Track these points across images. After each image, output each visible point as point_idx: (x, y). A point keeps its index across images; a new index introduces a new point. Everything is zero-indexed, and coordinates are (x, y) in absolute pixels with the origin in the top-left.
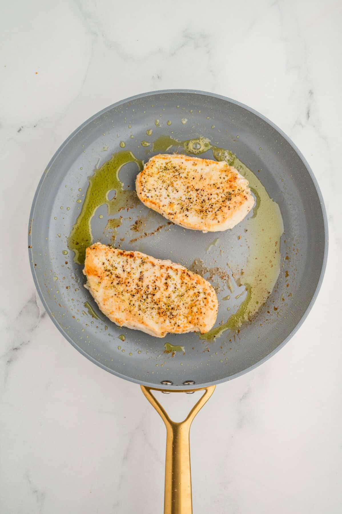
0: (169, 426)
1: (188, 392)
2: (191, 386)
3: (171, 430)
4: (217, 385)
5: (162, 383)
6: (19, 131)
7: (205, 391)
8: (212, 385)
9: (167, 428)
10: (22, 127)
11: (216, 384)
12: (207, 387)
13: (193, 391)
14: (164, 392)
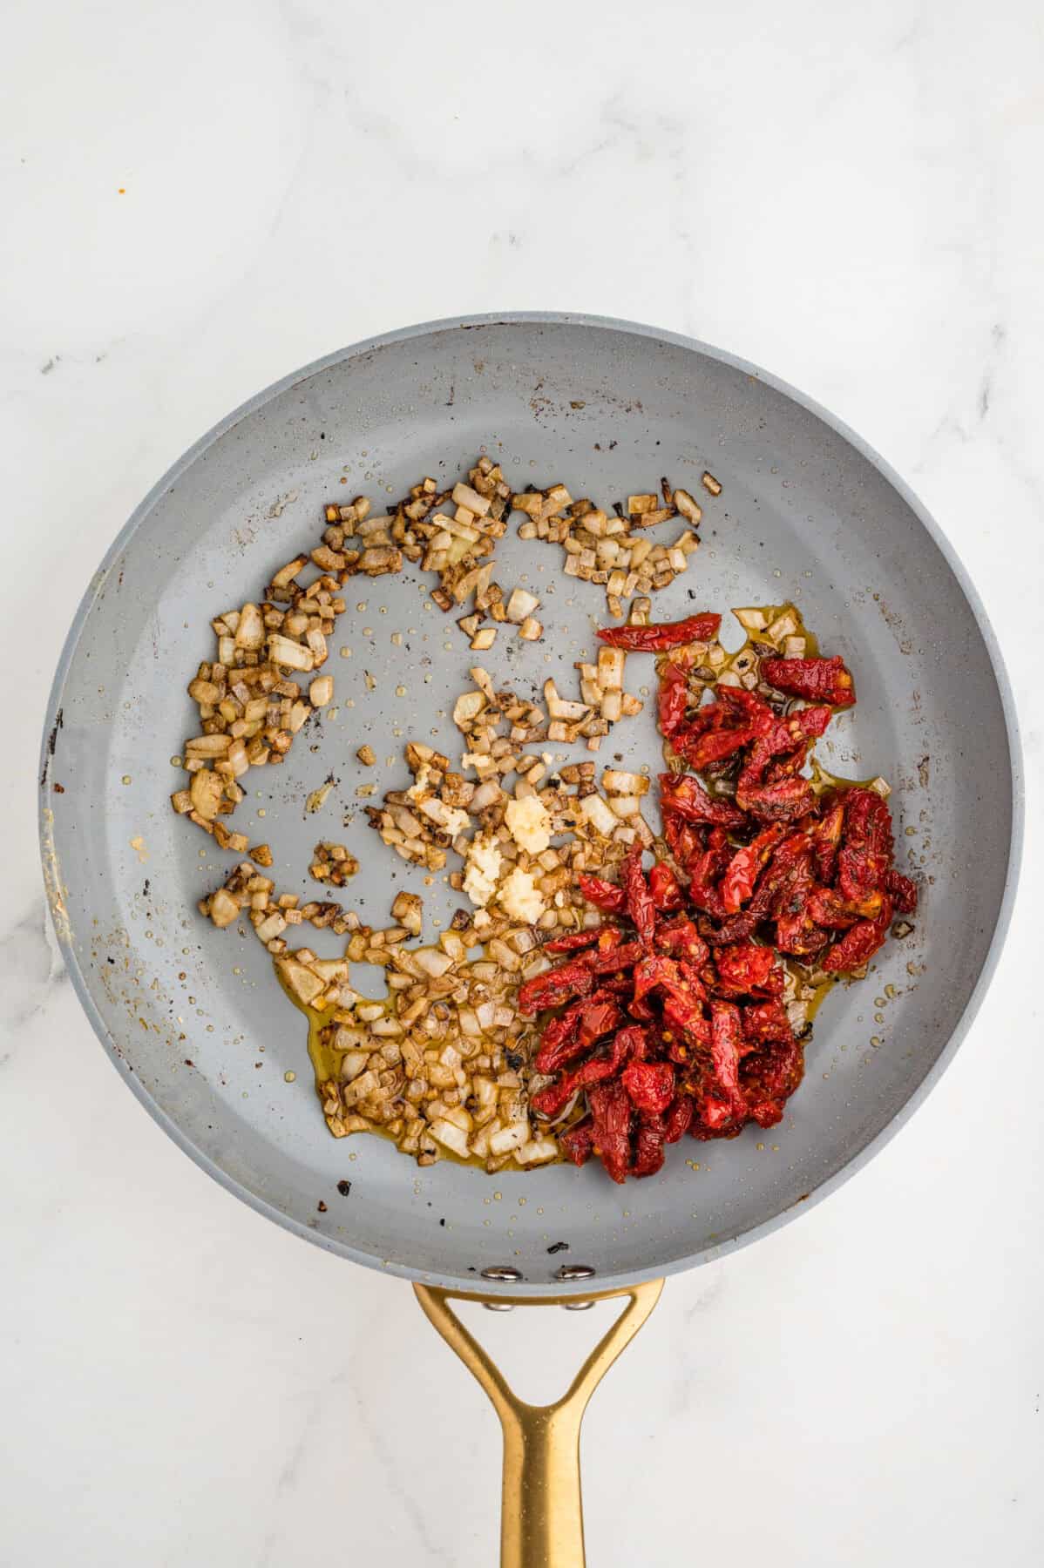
0: (511, 1416)
1: (571, 1305)
2: (582, 1285)
3: (516, 1430)
4: (667, 1278)
5: (484, 1275)
6: (48, 368)
7: (629, 1299)
8: (653, 1277)
9: (504, 1427)
10: (58, 358)
11: (664, 1275)
12: (635, 1286)
13: (590, 1300)
14: (493, 1305)
